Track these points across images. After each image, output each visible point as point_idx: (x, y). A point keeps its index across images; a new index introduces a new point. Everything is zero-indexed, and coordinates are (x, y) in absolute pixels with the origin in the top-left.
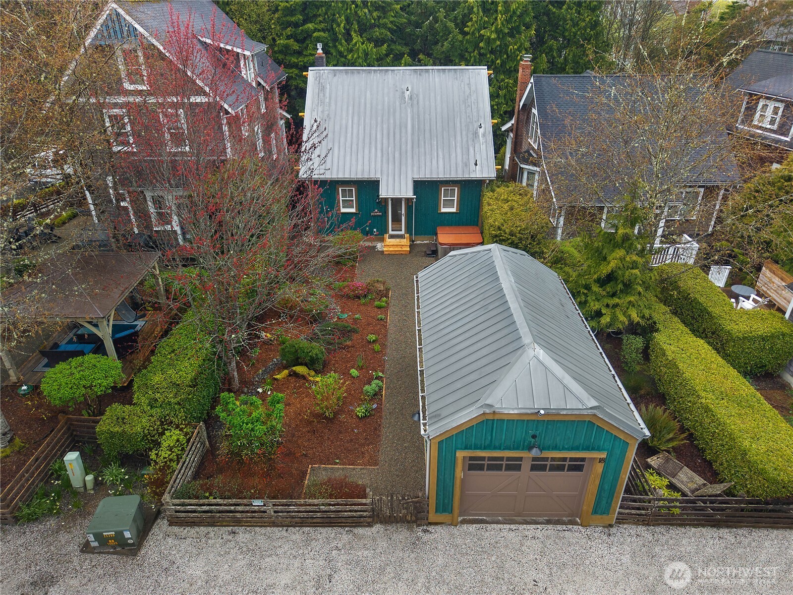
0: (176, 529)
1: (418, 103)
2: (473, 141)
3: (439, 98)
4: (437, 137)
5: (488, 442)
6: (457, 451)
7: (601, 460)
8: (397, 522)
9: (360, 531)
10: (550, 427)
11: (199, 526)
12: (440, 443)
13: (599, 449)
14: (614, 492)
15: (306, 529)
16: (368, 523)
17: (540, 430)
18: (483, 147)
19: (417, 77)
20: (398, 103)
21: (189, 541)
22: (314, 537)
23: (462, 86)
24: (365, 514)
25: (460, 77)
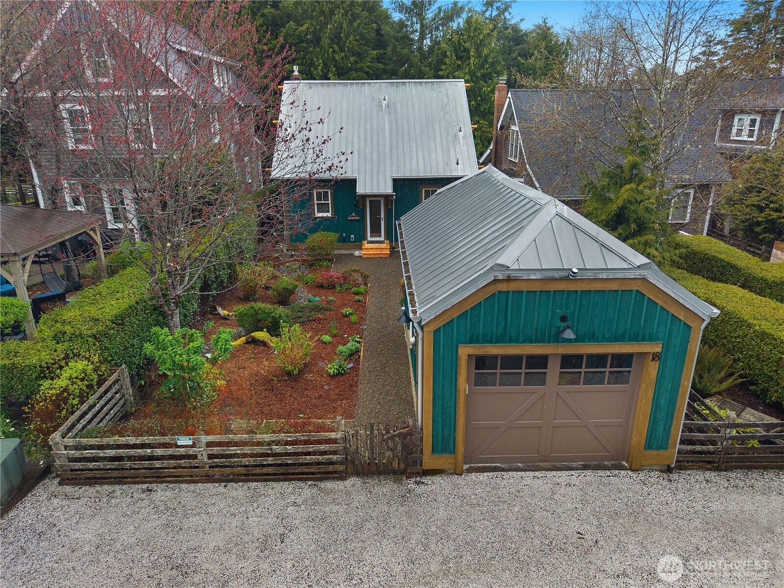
0: (68, 489)
1: (395, 111)
2: (454, 143)
3: (416, 106)
4: (416, 141)
5: (500, 332)
6: (460, 345)
7: (656, 357)
8: (380, 474)
9: (329, 485)
10: (584, 302)
11: (101, 484)
12: (436, 332)
13: (651, 339)
14: (674, 411)
15: (253, 485)
16: (340, 472)
17: (572, 309)
18: (464, 148)
19: (394, 89)
20: (375, 111)
21: (82, 501)
22: (262, 492)
23: (440, 95)
24: (334, 458)
25: (437, 89)
